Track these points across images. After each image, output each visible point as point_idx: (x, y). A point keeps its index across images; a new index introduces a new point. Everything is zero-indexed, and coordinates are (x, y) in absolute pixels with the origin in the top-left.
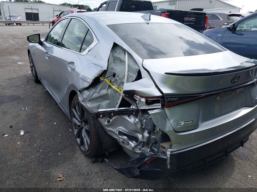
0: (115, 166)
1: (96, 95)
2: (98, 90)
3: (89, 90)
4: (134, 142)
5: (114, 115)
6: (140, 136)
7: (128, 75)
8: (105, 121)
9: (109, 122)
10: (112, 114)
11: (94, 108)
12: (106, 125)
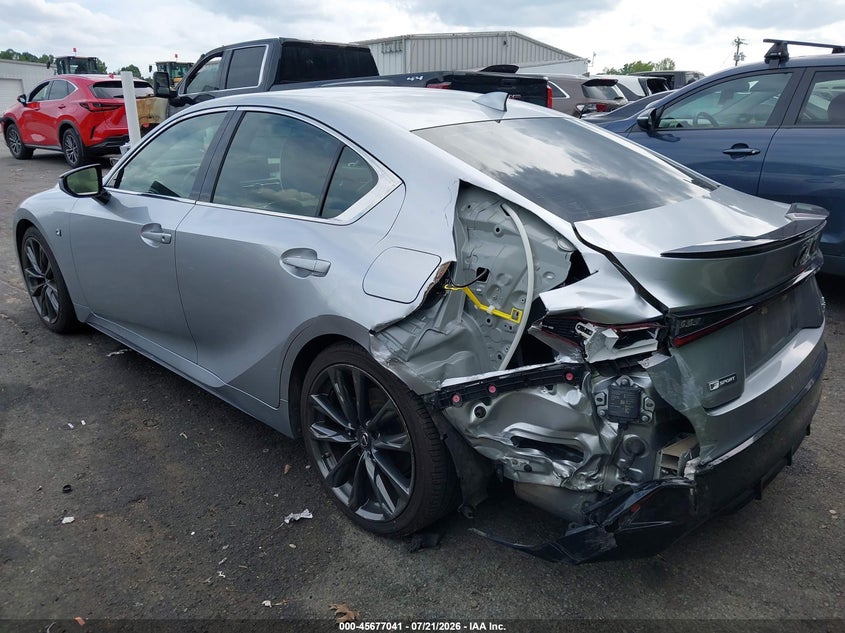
0: (518, 541)
1: (432, 338)
2: (438, 324)
3: (406, 327)
4: (566, 462)
5: (500, 391)
6: (591, 441)
7: (536, 269)
8: (469, 412)
9: (480, 413)
10: (492, 390)
11: (428, 377)
12: (473, 426)
